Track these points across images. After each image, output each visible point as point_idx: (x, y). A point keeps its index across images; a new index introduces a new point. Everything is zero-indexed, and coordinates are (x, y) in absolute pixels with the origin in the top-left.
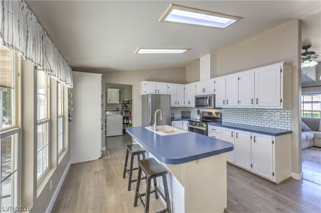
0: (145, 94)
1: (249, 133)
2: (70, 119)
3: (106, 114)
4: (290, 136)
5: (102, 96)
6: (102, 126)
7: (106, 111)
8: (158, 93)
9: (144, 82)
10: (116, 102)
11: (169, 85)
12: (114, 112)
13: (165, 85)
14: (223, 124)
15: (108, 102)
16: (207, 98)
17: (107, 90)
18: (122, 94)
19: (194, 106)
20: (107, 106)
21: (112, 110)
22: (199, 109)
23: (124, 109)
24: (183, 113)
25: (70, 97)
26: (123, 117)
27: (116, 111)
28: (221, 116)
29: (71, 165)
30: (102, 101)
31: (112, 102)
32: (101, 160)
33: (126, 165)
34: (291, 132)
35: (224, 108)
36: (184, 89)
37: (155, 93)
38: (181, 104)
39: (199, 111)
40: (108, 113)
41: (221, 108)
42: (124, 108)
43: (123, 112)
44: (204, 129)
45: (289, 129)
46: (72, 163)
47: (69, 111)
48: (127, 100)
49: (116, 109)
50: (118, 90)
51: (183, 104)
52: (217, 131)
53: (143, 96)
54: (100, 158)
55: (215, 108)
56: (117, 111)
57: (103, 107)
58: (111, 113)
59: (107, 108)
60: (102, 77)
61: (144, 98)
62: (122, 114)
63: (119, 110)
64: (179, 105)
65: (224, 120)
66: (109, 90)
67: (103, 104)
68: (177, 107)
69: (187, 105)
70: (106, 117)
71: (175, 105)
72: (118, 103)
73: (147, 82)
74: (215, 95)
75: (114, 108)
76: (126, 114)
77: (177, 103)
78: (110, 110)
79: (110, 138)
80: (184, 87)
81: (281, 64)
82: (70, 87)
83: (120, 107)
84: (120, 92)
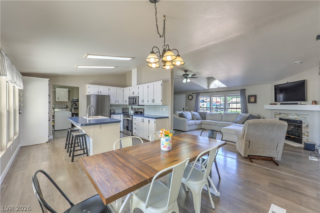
0: (89, 94)
1: (148, 119)
2: (21, 112)
3: (54, 111)
4: (168, 120)
5: (49, 95)
6: (50, 119)
7: (54, 108)
8: (100, 94)
9: (88, 85)
10: (65, 100)
11: (110, 87)
12: (63, 109)
13: (107, 87)
14: (145, 116)
15: (57, 100)
16: (134, 98)
17: (55, 89)
18: (71, 93)
19: (128, 104)
20: (55, 103)
21: (60, 107)
22: (132, 106)
23: (73, 107)
24: (123, 109)
25: (20, 96)
26: (72, 113)
27: (65, 108)
28: (144, 111)
29: (21, 147)
30: (49, 99)
31: (60, 100)
32: (48, 143)
33: (67, 141)
34: (168, 117)
35: (146, 105)
36: (123, 91)
37: (98, 94)
38: (121, 103)
39: (132, 108)
40: (56, 110)
41: (144, 105)
42: (73, 105)
43: (72, 109)
44: (131, 119)
45: (168, 116)
46: (21, 146)
47: (20, 106)
48: (76, 99)
49: (65, 106)
50: (67, 89)
51: (122, 103)
52: (136, 120)
53: (87, 96)
54: (47, 142)
55: (138, 105)
56: (67, 108)
57: (50, 104)
58: (60, 110)
59: (56, 105)
60: (49, 81)
61: (88, 97)
62: (71, 111)
63: (69, 107)
64: (119, 103)
65: (146, 113)
66: (57, 90)
67: (50, 101)
68: (117, 105)
69: (125, 103)
70: (54, 113)
71: (115, 103)
72: (68, 101)
73: (91, 85)
74: (138, 97)
75: (63, 106)
76: (75, 110)
77: (117, 102)
78: (58, 107)
79: (59, 131)
80: (123, 89)
81: (161, 81)
82: (20, 88)
83: (69, 105)
84: (69, 92)
